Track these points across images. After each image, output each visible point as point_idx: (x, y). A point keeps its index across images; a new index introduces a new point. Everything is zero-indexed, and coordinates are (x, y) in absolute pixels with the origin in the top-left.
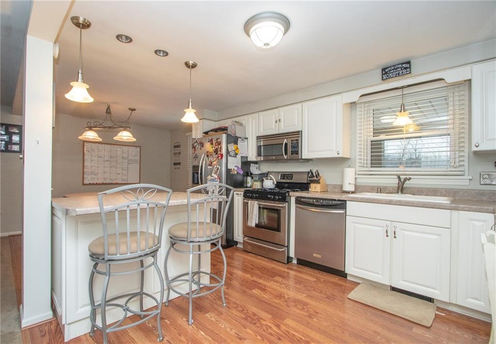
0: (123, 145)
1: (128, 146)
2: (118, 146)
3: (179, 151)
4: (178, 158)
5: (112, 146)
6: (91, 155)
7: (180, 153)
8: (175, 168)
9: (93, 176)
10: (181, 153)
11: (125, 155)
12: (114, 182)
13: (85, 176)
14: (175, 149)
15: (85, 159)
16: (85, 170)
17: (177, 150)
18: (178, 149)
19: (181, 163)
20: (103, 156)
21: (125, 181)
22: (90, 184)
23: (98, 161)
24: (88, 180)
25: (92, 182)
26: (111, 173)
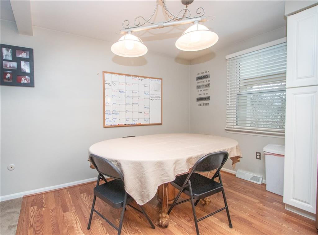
0: (144, 77)
1: (150, 78)
2: (139, 78)
3: (209, 82)
4: (206, 92)
5: (133, 77)
6: (112, 90)
7: (208, 85)
8: (200, 105)
9: (114, 116)
10: (211, 85)
11: (147, 90)
12: (136, 123)
13: (106, 116)
14: (200, 81)
15: (106, 94)
16: (106, 109)
17: (204, 82)
18: (207, 79)
19: (211, 98)
20: (124, 91)
21: (147, 121)
22: (112, 126)
23: (119, 98)
24: (110, 121)
25: (113, 123)
26: (133, 112)
